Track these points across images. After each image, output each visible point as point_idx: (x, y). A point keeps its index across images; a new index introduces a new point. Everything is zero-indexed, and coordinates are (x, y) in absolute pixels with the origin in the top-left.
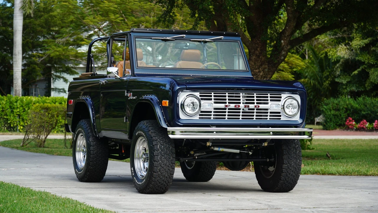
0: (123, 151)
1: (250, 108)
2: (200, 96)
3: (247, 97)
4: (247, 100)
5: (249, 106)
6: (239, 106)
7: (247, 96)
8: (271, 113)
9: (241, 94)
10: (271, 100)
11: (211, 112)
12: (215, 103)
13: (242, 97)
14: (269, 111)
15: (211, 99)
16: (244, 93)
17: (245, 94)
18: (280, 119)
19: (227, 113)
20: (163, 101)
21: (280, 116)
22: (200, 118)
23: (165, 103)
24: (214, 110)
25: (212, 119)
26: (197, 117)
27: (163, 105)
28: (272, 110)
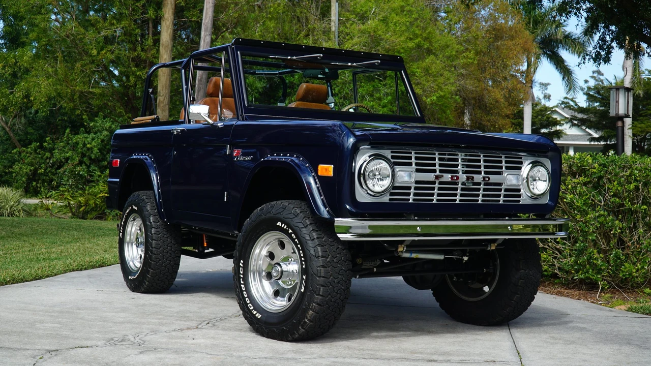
0: (205, 244)
1: (475, 181)
2: (393, 157)
3: (469, 161)
4: (468, 166)
5: (473, 177)
6: (458, 178)
7: (469, 159)
8: (506, 190)
9: (459, 154)
10: (507, 168)
11: (409, 188)
12: (418, 171)
13: (462, 162)
14: (503, 187)
15: (410, 164)
16: (463, 154)
17: (466, 155)
18: (519, 201)
19: (436, 191)
20: (321, 167)
21: (520, 196)
22: (390, 200)
23: (324, 171)
24: (416, 184)
25: (411, 201)
26: (386, 199)
27: (320, 173)
28: (508, 186)
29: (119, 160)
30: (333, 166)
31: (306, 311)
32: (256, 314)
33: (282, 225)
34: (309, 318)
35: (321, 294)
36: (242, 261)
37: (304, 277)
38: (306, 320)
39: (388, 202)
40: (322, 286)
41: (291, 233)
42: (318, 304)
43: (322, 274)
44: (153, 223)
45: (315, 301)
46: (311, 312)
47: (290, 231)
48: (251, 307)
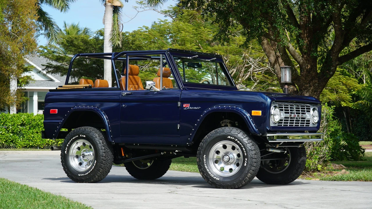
0: (123, 154)
1: (299, 117)
2: (279, 107)
4: (297, 111)
5: (299, 115)
6: (295, 116)
7: (297, 108)
8: (306, 121)
9: (294, 105)
10: (307, 111)
11: (283, 120)
12: (285, 113)
13: (295, 109)
14: (306, 119)
15: (283, 110)
17: (296, 106)
18: (309, 126)
19: (289, 121)
20: (253, 111)
21: (309, 123)
22: (278, 125)
23: (256, 113)
24: (285, 118)
25: (283, 126)
26: (277, 125)
27: (253, 114)
28: (307, 119)
29: (57, 110)
30: (261, 111)
31: (247, 174)
32: (216, 178)
33: (231, 137)
34: (248, 177)
35: (255, 166)
36: (205, 155)
37: (246, 159)
38: (247, 178)
39: (277, 126)
40: (255, 162)
41: (237, 141)
42: (253, 170)
43: (255, 158)
44: (101, 144)
45: (252, 169)
46: (249, 174)
47: (236, 140)
48: (212, 175)
